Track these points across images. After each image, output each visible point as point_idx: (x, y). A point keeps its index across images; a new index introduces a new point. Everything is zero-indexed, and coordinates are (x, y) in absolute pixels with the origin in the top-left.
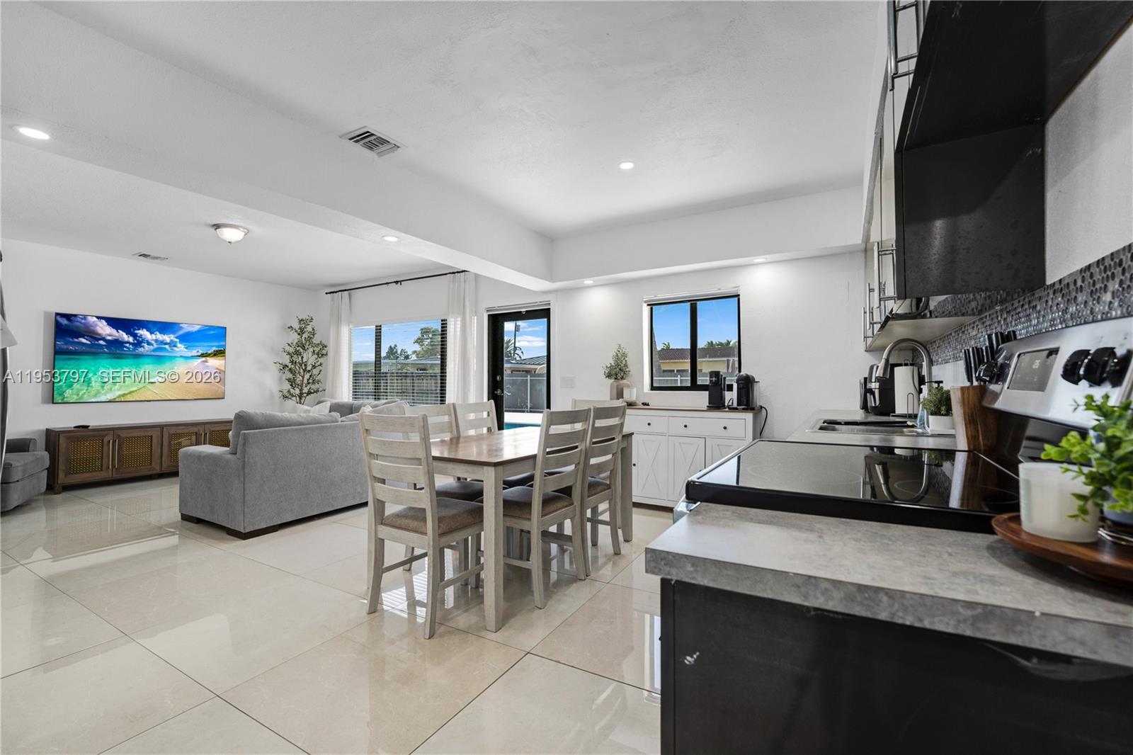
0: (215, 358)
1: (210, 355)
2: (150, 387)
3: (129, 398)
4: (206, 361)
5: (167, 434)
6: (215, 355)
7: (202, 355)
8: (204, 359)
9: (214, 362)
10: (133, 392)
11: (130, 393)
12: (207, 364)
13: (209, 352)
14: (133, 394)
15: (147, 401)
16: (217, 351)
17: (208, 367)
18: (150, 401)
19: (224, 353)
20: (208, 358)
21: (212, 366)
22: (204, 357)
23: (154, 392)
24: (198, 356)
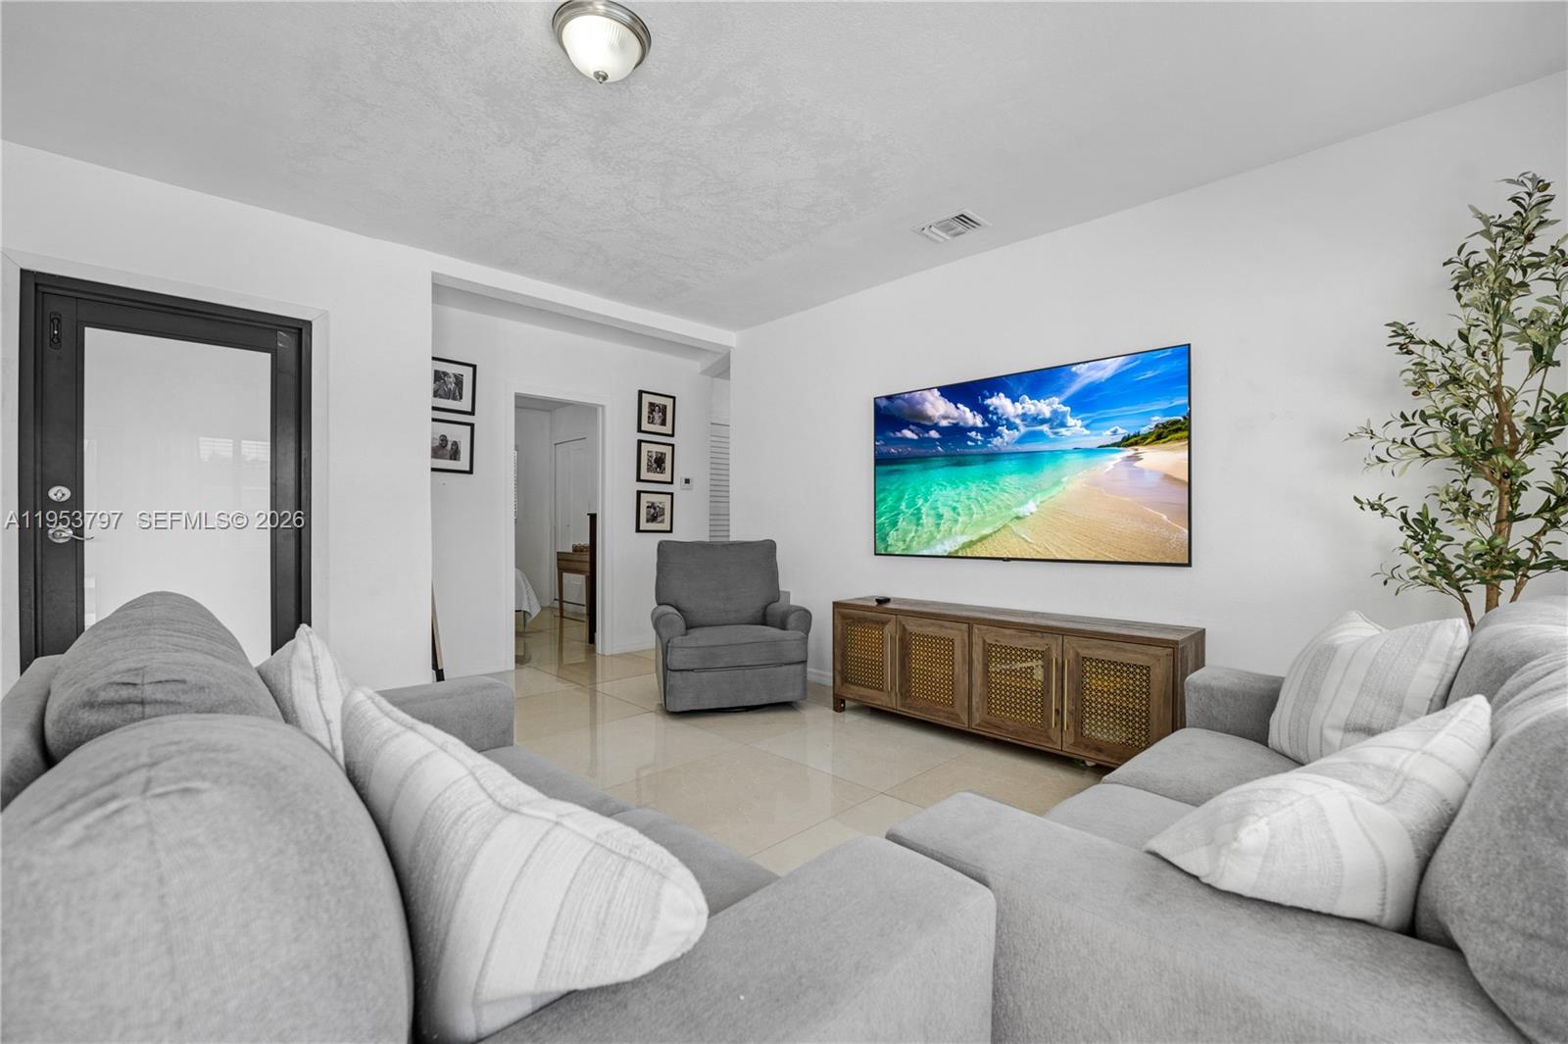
0: (1160, 446)
1: (1145, 438)
2: (1015, 526)
3: (980, 551)
4: (1136, 458)
5: (981, 644)
6: (1159, 437)
7: (1127, 442)
8: (1130, 452)
9: (1158, 459)
10: (984, 538)
11: (981, 540)
12: (1137, 464)
13: (1144, 430)
14: (984, 542)
16: (1164, 426)
17: (1141, 471)
18: (1009, 559)
19: (1189, 429)
20: (1141, 449)
21: (1151, 471)
22: (1131, 445)
23: (1023, 539)
24: (1114, 445)
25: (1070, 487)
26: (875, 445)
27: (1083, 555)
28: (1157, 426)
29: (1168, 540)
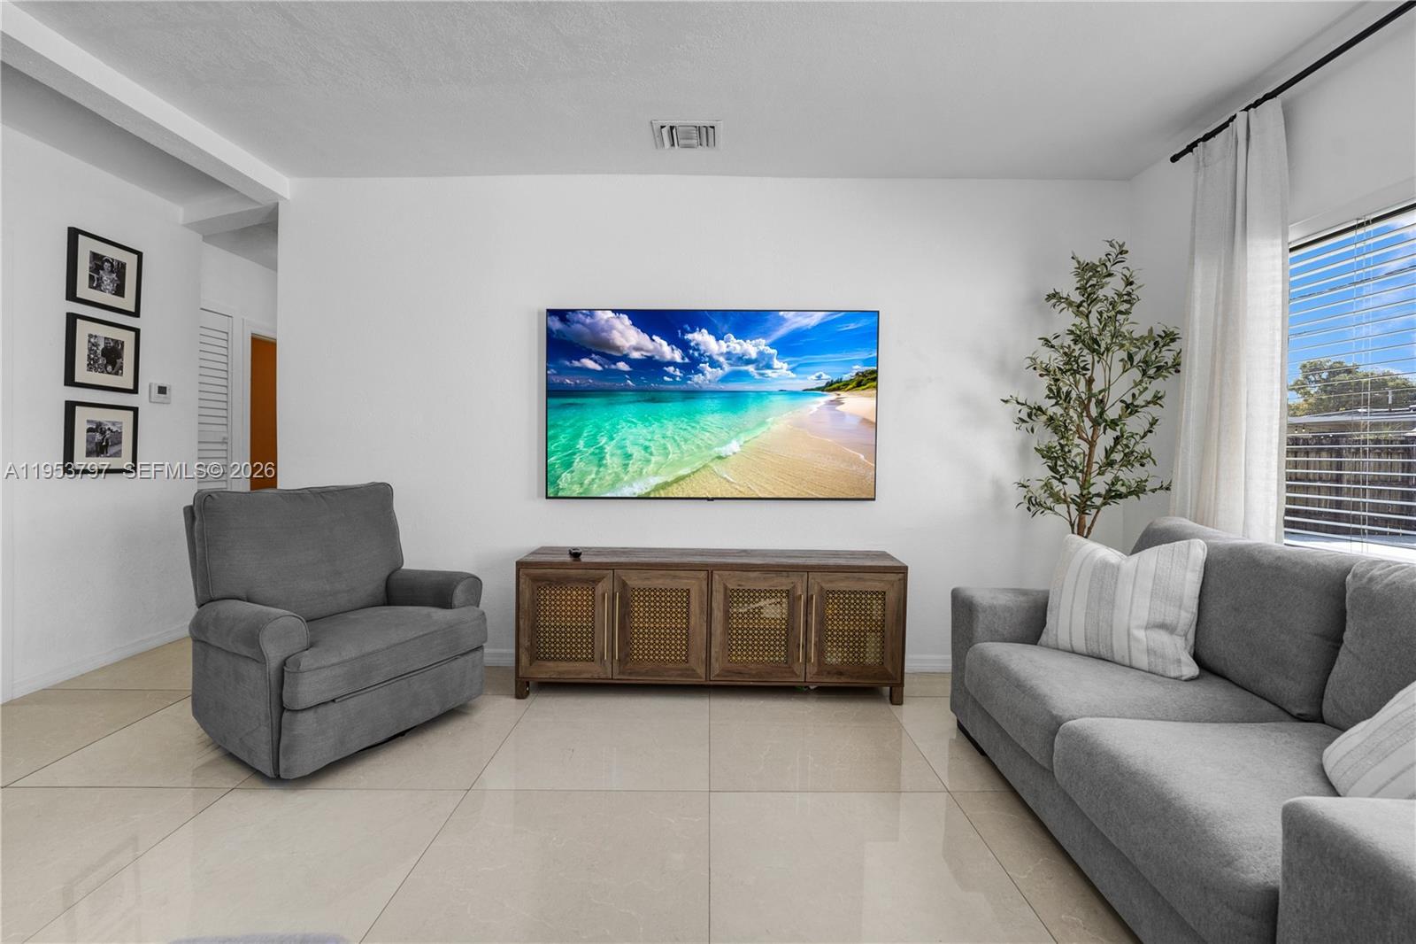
0: (859, 392)
1: (846, 384)
2: (716, 466)
3: (675, 491)
4: (838, 402)
5: (722, 590)
6: (859, 384)
7: (831, 387)
8: (832, 396)
9: (856, 404)
10: (682, 478)
11: (678, 480)
12: (839, 408)
13: (846, 377)
14: (683, 482)
15: (708, 499)
16: (861, 375)
17: (842, 415)
18: (713, 499)
19: (876, 379)
20: (843, 394)
21: (851, 415)
22: (834, 390)
23: (725, 478)
24: (818, 389)
25: (775, 428)
26: (547, 374)
27: (785, 494)
28: (857, 374)
29: (865, 477)
